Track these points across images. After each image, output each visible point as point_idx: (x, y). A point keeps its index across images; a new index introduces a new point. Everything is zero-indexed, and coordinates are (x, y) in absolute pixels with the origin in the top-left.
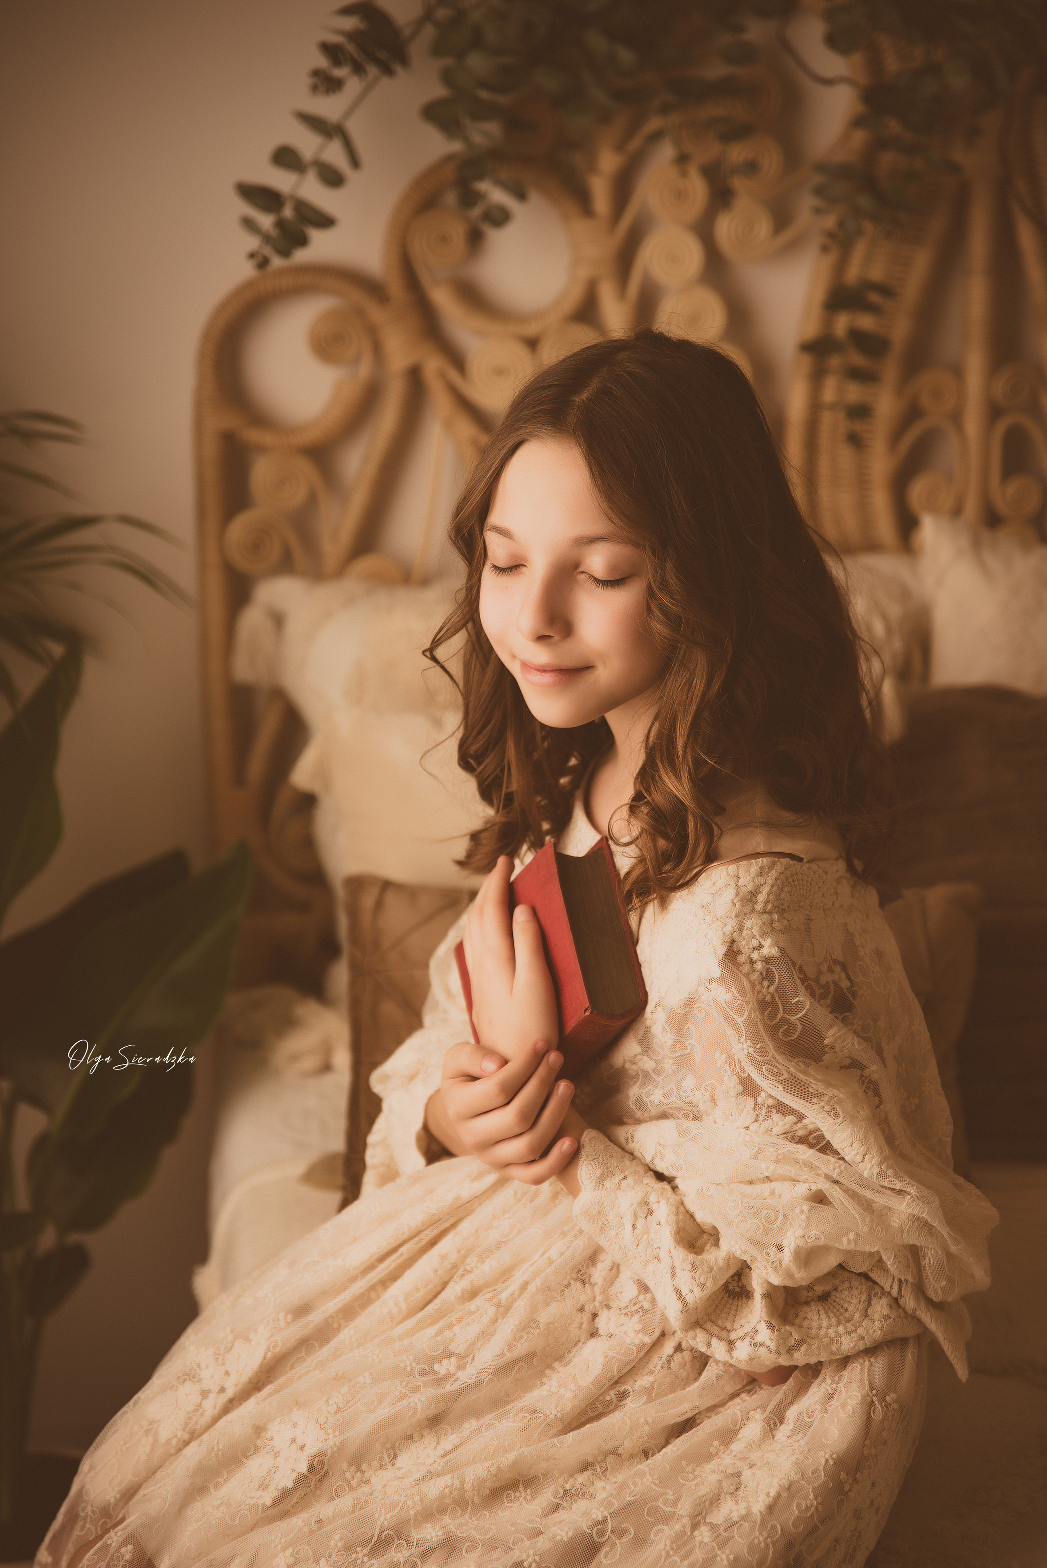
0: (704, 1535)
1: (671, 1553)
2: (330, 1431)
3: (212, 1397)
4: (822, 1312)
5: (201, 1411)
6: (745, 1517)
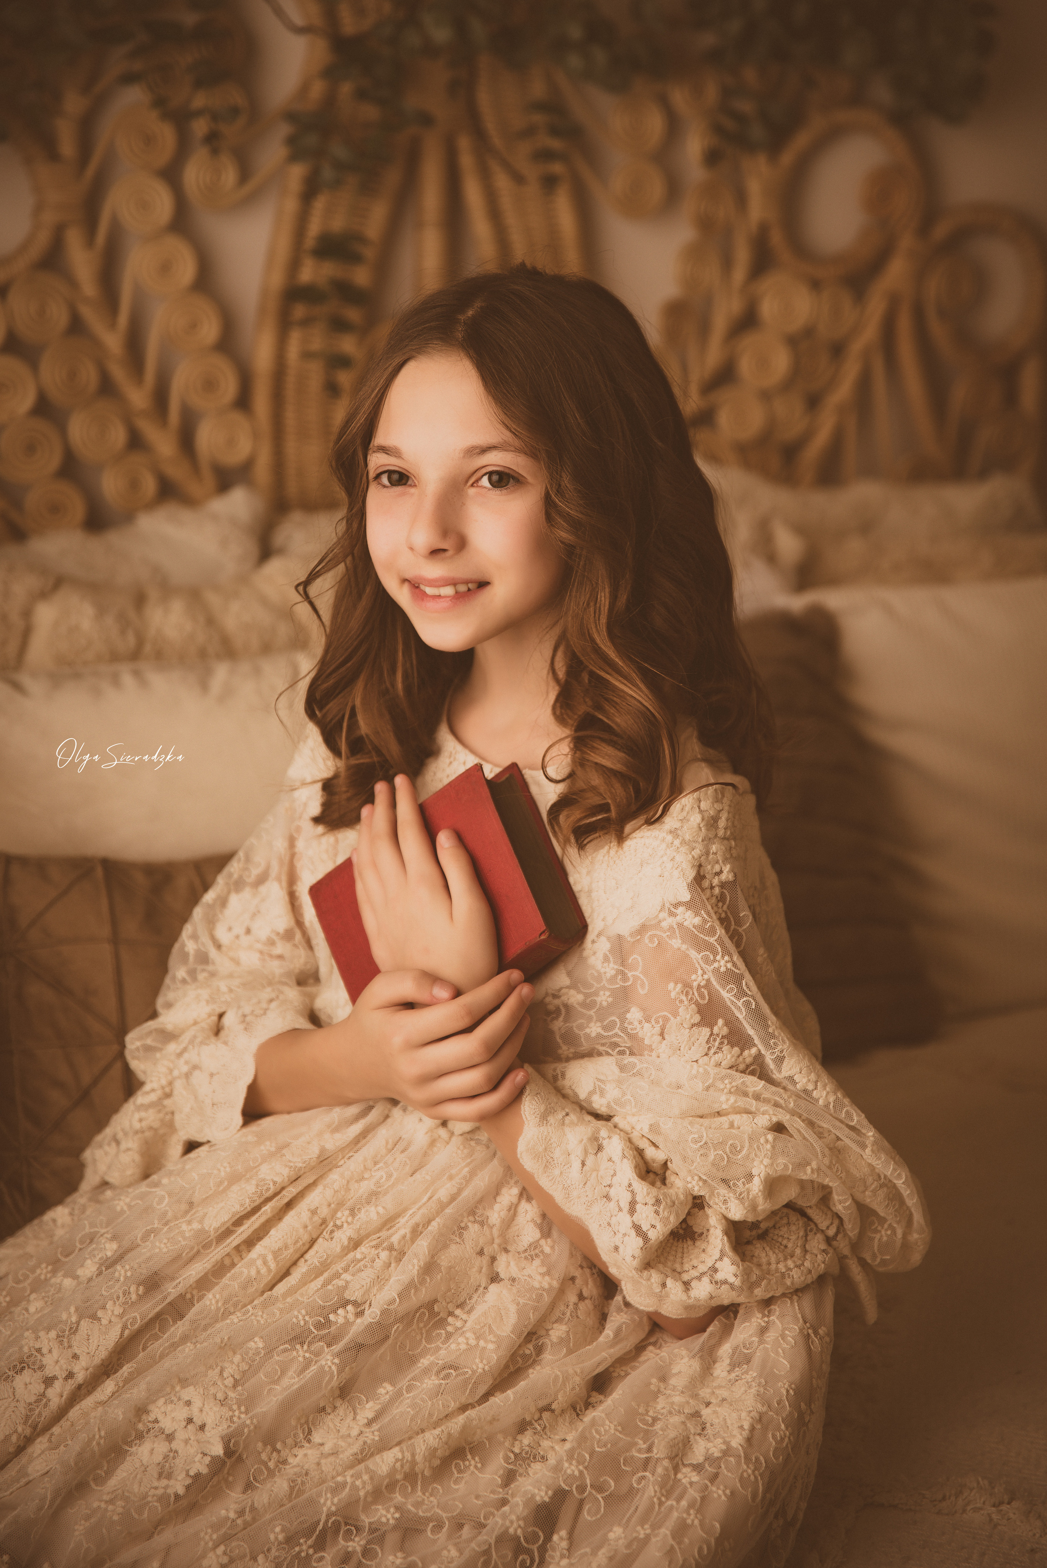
0: (687, 1476)
1: (663, 1499)
2: (234, 1407)
4: (768, 1249)
5: (45, 1400)
6: (727, 1452)
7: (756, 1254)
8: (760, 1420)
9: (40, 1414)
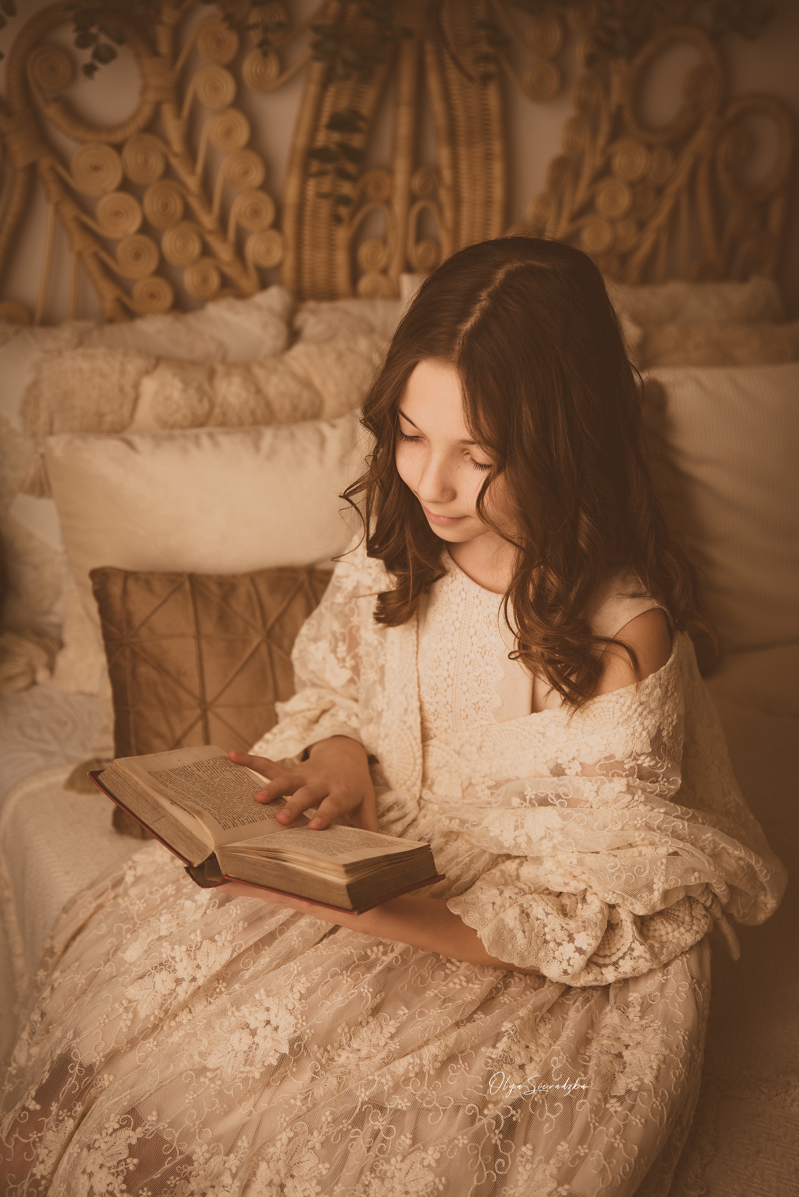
0: (613, 1106)
1: (597, 1124)
2: (299, 1016)
3: (185, 984)
4: (665, 922)
5: (175, 994)
6: (641, 1088)
7: (657, 928)
8: (664, 1062)
9: (171, 1004)
